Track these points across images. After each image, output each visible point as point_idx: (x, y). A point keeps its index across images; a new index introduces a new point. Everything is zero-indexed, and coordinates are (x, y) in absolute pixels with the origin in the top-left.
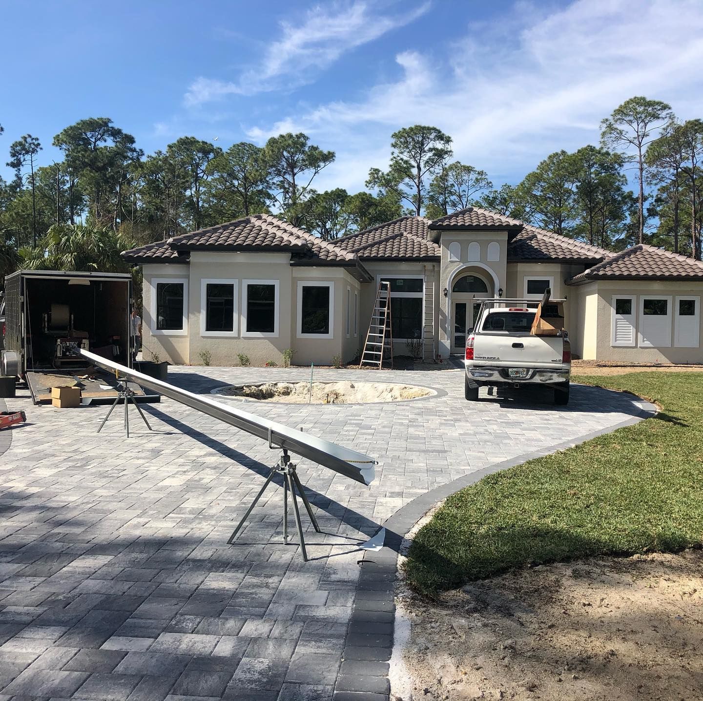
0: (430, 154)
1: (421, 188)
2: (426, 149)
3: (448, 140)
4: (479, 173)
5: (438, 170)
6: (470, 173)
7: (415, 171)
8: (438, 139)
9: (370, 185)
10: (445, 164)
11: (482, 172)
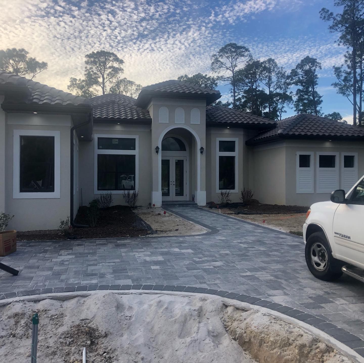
0: (110, 70)
1: (105, 91)
2: (108, 66)
3: (121, 62)
4: (138, 86)
5: (114, 80)
6: (132, 85)
7: (100, 80)
8: (115, 61)
9: (71, 88)
10: (119, 77)
11: (140, 85)
